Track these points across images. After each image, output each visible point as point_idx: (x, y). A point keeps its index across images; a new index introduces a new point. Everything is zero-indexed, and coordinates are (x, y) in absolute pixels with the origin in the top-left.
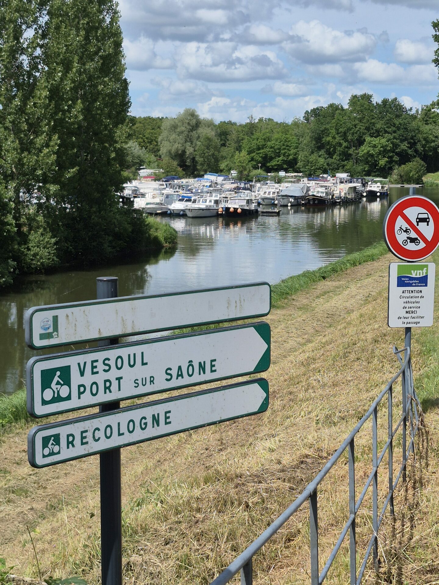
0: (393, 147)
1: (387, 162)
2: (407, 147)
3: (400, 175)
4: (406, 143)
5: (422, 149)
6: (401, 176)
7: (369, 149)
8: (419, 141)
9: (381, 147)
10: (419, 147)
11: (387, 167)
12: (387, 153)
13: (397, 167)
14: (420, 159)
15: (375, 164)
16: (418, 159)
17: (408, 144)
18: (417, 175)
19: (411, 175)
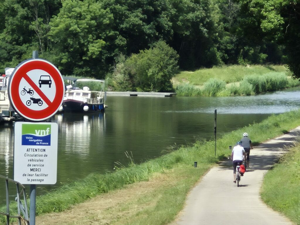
0: (115, 19)
1: (103, 48)
2: (141, 19)
3: (130, 74)
4: (139, 12)
5: (171, 24)
6: (131, 76)
7: (68, 21)
8: (164, 9)
9: (92, 19)
10: (164, 20)
11: (104, 57)
12: (104, 30)
13: (122, 57)
14: (167, 43)
15: (81, 52)
16: (162, 43)
17: (143, 14)
18: (161, 74)
19: (149, 74)
